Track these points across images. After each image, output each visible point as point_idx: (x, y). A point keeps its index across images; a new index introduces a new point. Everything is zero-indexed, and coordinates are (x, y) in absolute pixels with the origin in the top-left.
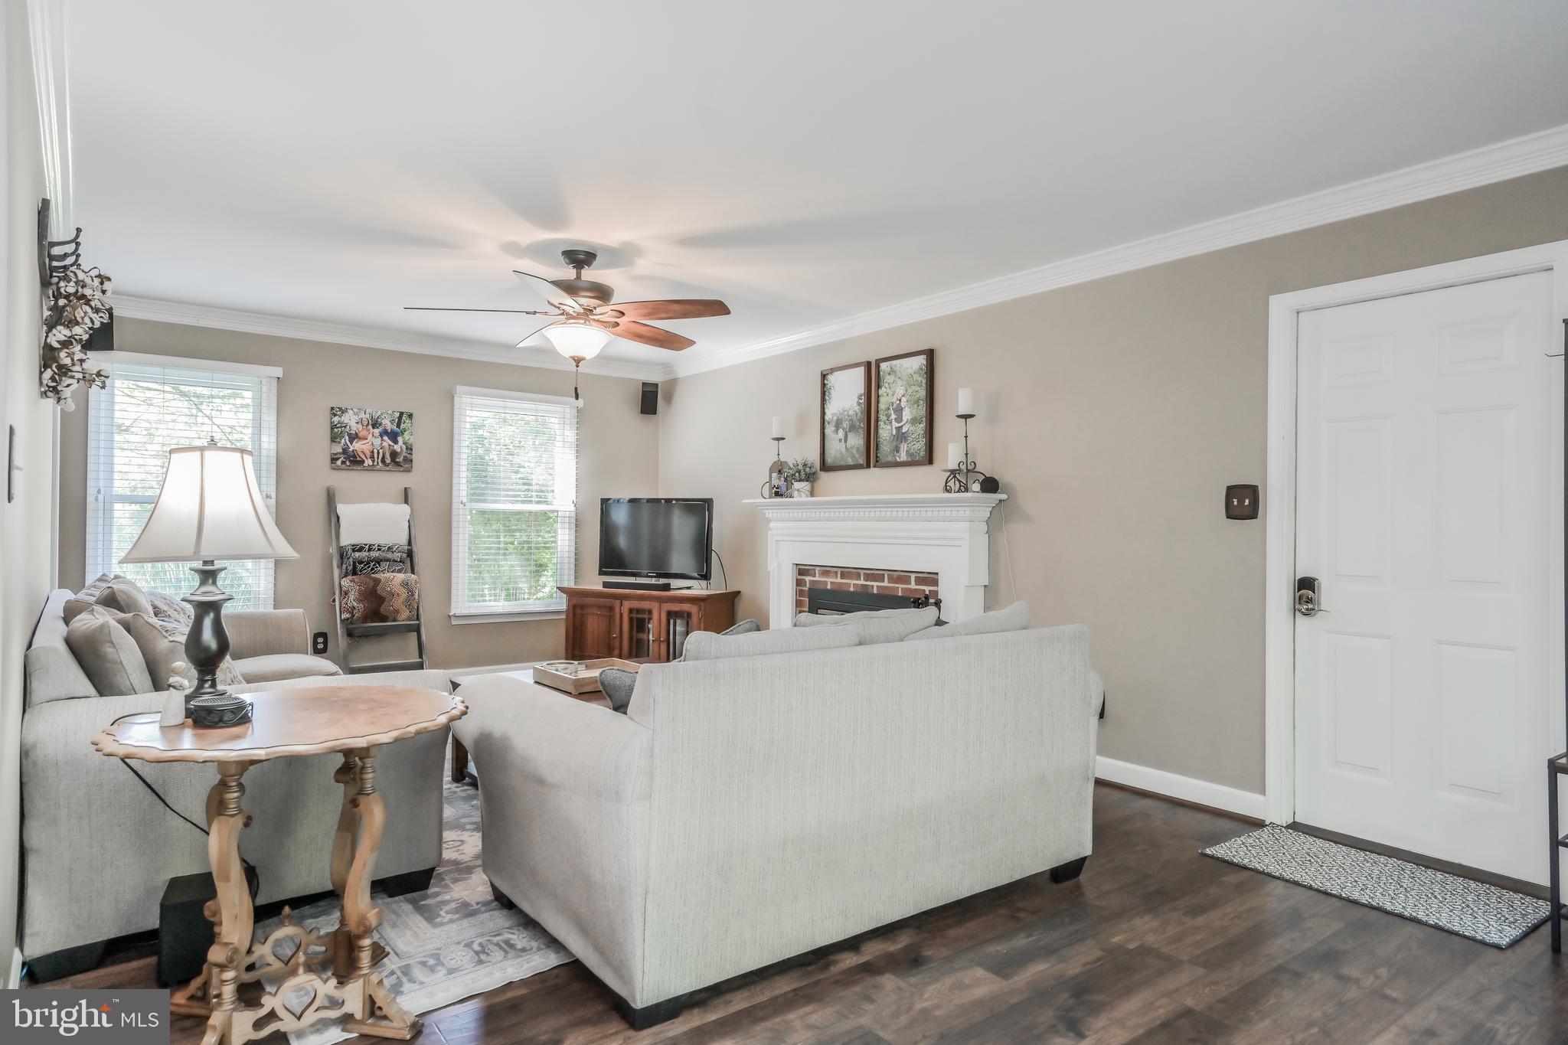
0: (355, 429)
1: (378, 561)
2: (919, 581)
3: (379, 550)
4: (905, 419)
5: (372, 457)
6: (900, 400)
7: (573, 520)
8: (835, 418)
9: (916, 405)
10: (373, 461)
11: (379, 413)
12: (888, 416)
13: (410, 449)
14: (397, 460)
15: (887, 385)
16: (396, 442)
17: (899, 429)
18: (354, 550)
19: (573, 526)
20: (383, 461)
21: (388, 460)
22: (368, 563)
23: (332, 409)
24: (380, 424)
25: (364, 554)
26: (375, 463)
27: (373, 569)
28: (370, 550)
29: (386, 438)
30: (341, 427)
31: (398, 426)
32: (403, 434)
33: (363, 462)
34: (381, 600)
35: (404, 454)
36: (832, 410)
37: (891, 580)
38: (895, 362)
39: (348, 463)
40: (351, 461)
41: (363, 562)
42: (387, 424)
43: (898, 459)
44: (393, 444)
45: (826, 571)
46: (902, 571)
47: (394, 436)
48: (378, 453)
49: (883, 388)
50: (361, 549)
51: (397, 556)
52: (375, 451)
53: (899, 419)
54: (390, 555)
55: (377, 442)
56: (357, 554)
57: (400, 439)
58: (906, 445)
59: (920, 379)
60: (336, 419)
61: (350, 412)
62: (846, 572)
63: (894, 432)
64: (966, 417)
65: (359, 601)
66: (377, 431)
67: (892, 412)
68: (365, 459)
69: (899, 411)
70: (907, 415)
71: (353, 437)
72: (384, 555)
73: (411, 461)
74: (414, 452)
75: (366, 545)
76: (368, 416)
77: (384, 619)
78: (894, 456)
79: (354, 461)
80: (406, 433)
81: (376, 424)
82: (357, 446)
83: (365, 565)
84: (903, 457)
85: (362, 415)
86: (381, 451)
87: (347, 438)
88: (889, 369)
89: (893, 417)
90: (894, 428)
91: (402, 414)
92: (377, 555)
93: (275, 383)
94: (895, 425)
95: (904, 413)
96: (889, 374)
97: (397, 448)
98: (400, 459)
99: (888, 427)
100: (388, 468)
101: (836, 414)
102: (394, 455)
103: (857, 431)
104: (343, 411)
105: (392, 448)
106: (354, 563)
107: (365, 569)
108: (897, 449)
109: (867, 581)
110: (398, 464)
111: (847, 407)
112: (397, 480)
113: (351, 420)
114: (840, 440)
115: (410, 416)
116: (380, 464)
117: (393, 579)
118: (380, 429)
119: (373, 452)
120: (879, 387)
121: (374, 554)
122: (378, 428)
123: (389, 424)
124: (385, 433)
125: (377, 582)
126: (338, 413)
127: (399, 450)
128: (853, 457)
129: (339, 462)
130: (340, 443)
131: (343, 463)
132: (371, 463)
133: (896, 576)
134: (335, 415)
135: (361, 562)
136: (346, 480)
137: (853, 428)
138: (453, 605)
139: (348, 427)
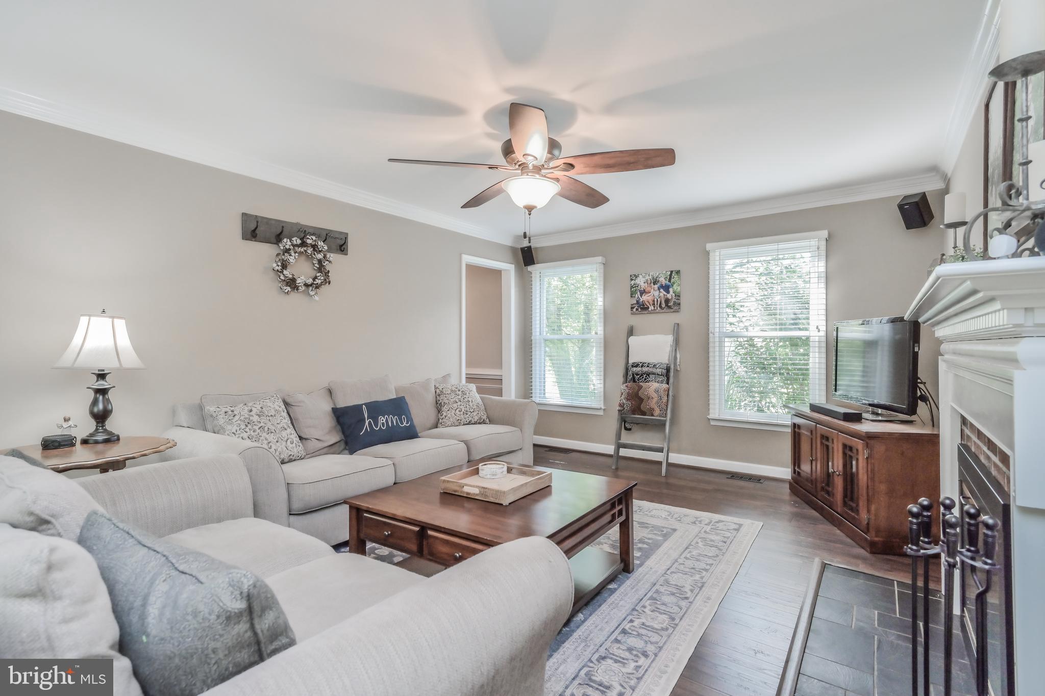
0: (643, 287)
1: (648, 374)
3: (648, 366)
5: (654, 304)
7: (824, 345)
10: (654, 307)
11: (658, 274)
13: (678, 296)
14: (669, 305)
16: (668, 292)
18: (633, 366)
19: (824, 350)
20: (660, 306)
21: (663, 305)
22: (642, 375)
23: (631, 276)
24: (658, 282)
25: (639, 369)
26: (656, 308)
27: (645, 379)
28: (642, 366)
29: (662, 290)
30: (635, 287)
31: (670, 281)
32: (673, 286)
33: (648, 308)
34: (641, 400)
35: (674, 300)
39: (639, 310)
40: (641, 308)
41: (639, 374)
42: (663, 281)
44: (666, 294)
47: (666, 288)
48: (657, 301)
50: (637, 366)
51: (659, 371)
52: (656, 300)
54: (654, 370)
55: (657, 293)
56: (635, 369)
57: (671, 290)
60: (633, 282)
61: (640, 276)
65: (628, 400)
66: (656, 286)
68: (649, 306)
71: (643, 292)
72: (651, 370)
73: (679, 304)
74: (682, 298)
75: (641, 363)
76: (651, 277)
77: (644, 413)
79: (642, 308)
80: (675, 285)
81: (655, 282)
82: (645, 298)
83: (640, 376)
85: (647, 277)
86: (659, 299)
87: (639, 293)
91: (672, 272)
92: (647, 370)
93: (602, 266)
97: (669, 296)
98: (671, 304)
100: (663, 311)
102: (667, 301)
104: (636, 276)
105: (665, 296)
106: (633, 375)
107: (641, 379)
110: (669, 307)
112: (669, 319)
113: (641, 282)
115: (678, 272)
116: (659, 308)
117: (653, 387)
118: (659, 285)
119: (654, 301)
121: (645, 369)
122: (657, 284)
123: (664, 280)
124: (662, 287)
125: (640, 388)
126: (634, 278)
127: (670, 298)
129: (634, 310)
130: (635, 297)
131: (637, 309)
132: (653, 308)
134: (632, 280)
135: (637, 374)
136: (639, 320)
138: (711, 411)
139: (639, 286)
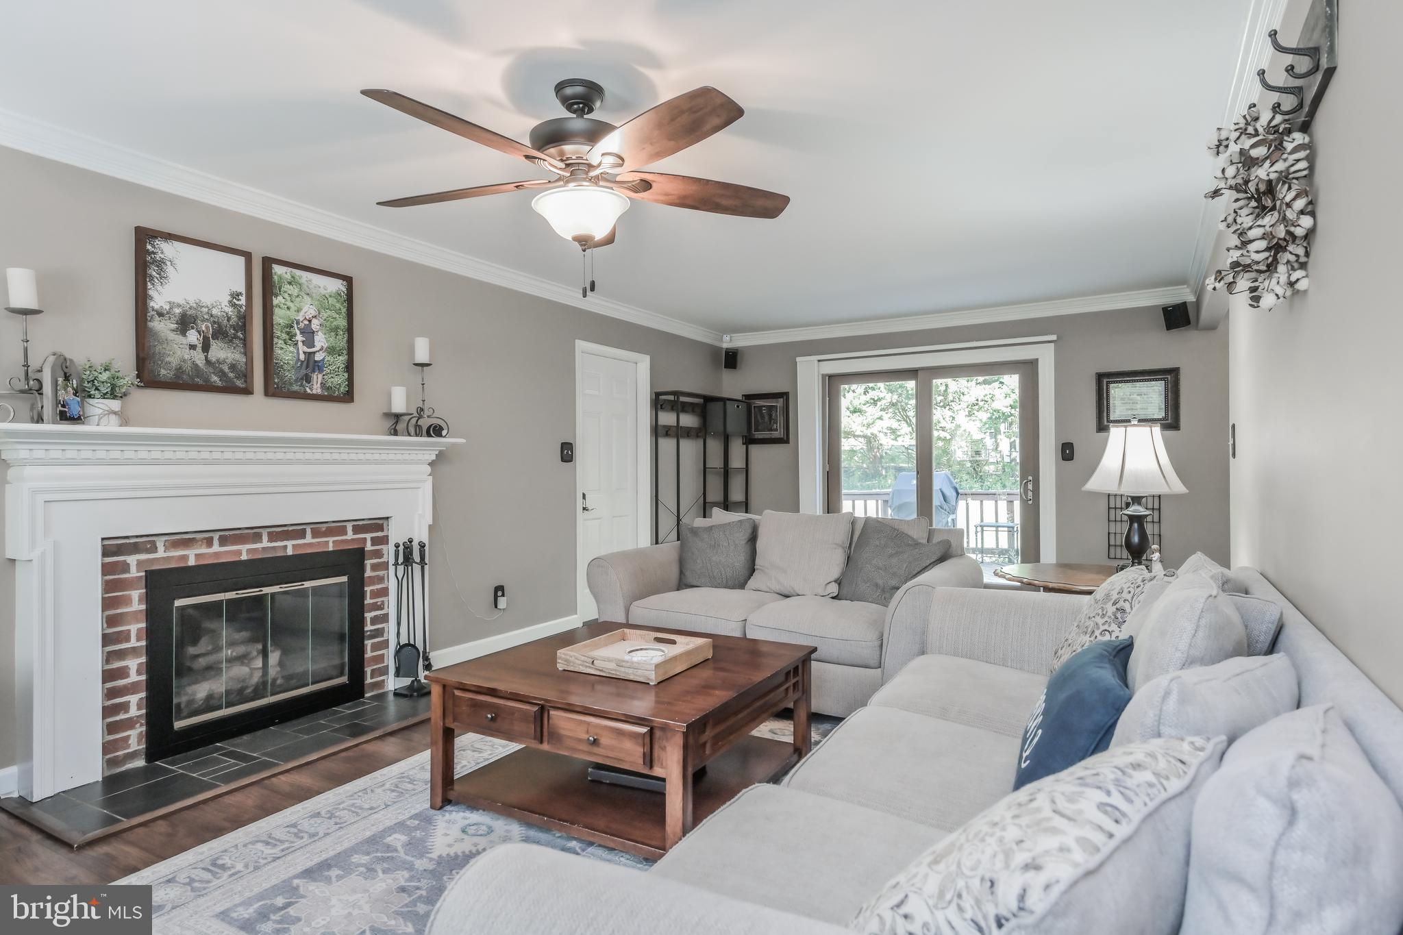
4: (318, 345)
6: (310, 321)
8: (177, 311)
9: (333, 334)
12: (291, 336)
15: (286, 296)
17: (309, 355)
36: (160, 297)
37: (316, 534)
38: (298, 272)
43: (309, 391)
45: (183, 540)
46: (334, 522)
49: (280, 298)
53: (309, 342)
58: (320, 376)
59: (338, 305)
62: (230, 536)
63: (302, 357)
64: (422, 365)
67: (298, 332)
69: (309, 334)
70: (321, 340)
78: (302, 385)
84: (316, 389)
88: (288, 276)
89: (299, 338)
90: (301, 352)
94: (302, 348)
95: (316, 338)
96: (290, 283)
99: (292, 349)
101: (179, 306)
103: (231, 341)
108: (308, 379)
109: (276, 541)
111: (207, 300)
114: (192, 347)
128: (222, 375)
133: (324, 529)
137: (220, 333)
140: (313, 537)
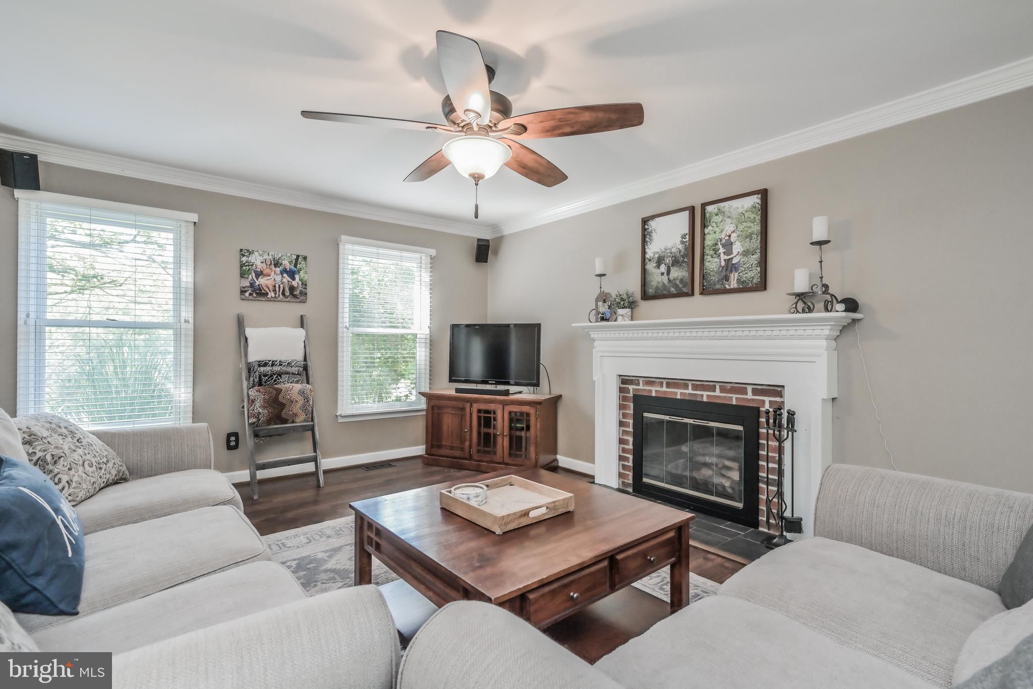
0: (260, 267)
1: (280, 374)
2: (755, 392)
3: (280, 365)
4: (735, 252)
5: (275, 291)
6: (730, 236)
7: (428, 341)
8: (657, 256)
9: (748, 240)
10: (275, 294)
11: (280, 255)
12: (716, 251)
13: (305, 284)
14: (295, 293)
15: (714, 224)
16: (294, 279)
17: (728, 261)
18: (259, 366)
19: (428, 345)
20: (283, 294)
21: (287, 293)
22: (271, 376)
23: (241, 250)
24: (281, 264)
25: (268, 369)
26: (277, 295)
27: (275, 380)
28: (273, 365)
29: (285, 275)
30: (249, 265)
31: (295, 266)
32: (299, 272)
33: (267, 294)
34: (283, 406)
35: (300, 289)
36: (653, 250)
37: (723, 390)
38: (722, 205)
39: (255, 295)
40: (256, 293)
41: (267, 375)
42: (286, 263)
43: (727, 287)
44: (291, 280)
45: (650, 381)
46: (736, 383)
47: (292, 274)
48: (279, 287)
49: (710, 228)
50: (265, 365)
51: (294, 370)
52: (277, 285)
53: (729, 252)
54: (289, 369)
55: (279, 278)
56: (262, 369)
57: (297, 277)
58: (736, 275)
59: (752, 216)
60: (244, 259)
61: (256, 253)
62: (672, 383)
63: (723, 263)
64: (820, 243)
65: (264, 407)
66: (278, 270)
67: (721, 247)
68: (268, 291)
69: (728, 245)
70: (737, 248)
71: (259, 274)
72: (284, 369)
73: (306, 294)
74: (308, 287)
75: (270, 361)
76: (270, 257)
77: (285, 421)
78: (722, 284)
79: (260, 293)
80: (302, 272)
81: (277, 264)
82: (262, 281)
83: (269, 378)
84: (733, 284)
85: (266, 257)
86: (281, 286)
87: (254, 274)
88: (716, 210)
89: (722, 250)
90: (722, 260)
91: (298, 256)
92: (279, 369)
93: (192, 227)
94: (724, 257)
95: (734, 247)
96: (717, 215)
97: (294, 283)
98: (297, 293)
99: (716, 260)
100: (287, 300)
101: (657, 253)
102: (292, 289)
103: (681, 265)
104: (250, 253)
105: (290, 283)
106: (260, 376)
107: (269, 381)
108: (727, 278)
109: (696, 390)
110: (295, 296)
111: (669, 245)
112: (295, 309)
113: (257, 260)
114: (662, 274)
115: (305, 258)
116: (281, 296)
117: (293, 388)
118: (281, 268)
119: (275, 286)
120: (704, 226)
121: (277, 369)
122: (279, 267)
123: (288, 264)
124: (285, 271)
125: (279, 391)
126: (246, 254)
127: (296, 285)
128: (676, 286)
129: (247, 294)
130: (247, 278)
131: (251, 294)
132: (273, 295)
133: (729, 387)
134: (244, 256)
135: (265, 375)
136: (252, 309)
137: (676, 262)
138: (339, 407)
139: (254, 266)
140: (721, 392)
